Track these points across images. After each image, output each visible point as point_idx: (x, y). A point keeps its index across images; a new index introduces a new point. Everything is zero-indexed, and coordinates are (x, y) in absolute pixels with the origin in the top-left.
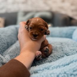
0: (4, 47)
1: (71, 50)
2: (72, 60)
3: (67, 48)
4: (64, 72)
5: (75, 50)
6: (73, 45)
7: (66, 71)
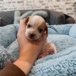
0: (5, 44)
1: (69, 44)
2: (72, 51)
3: (66, 43)
4: (65, 60)
5: (73, 44)
6: (72, 39)
7: (67, 58)
